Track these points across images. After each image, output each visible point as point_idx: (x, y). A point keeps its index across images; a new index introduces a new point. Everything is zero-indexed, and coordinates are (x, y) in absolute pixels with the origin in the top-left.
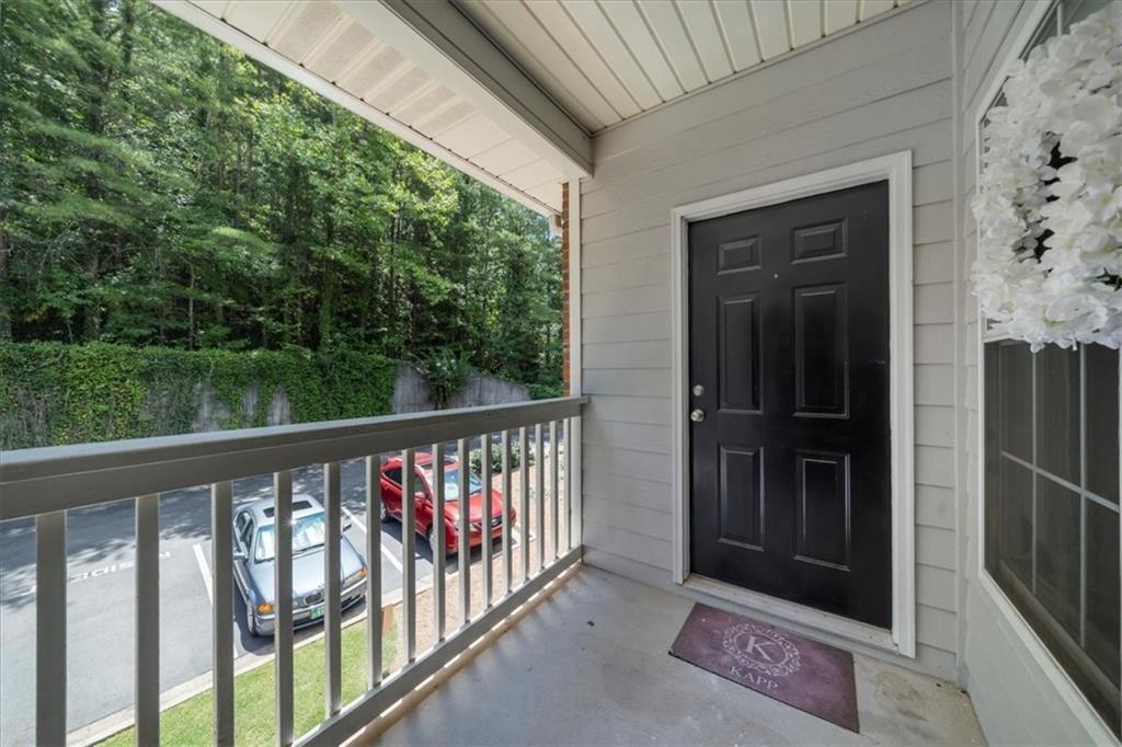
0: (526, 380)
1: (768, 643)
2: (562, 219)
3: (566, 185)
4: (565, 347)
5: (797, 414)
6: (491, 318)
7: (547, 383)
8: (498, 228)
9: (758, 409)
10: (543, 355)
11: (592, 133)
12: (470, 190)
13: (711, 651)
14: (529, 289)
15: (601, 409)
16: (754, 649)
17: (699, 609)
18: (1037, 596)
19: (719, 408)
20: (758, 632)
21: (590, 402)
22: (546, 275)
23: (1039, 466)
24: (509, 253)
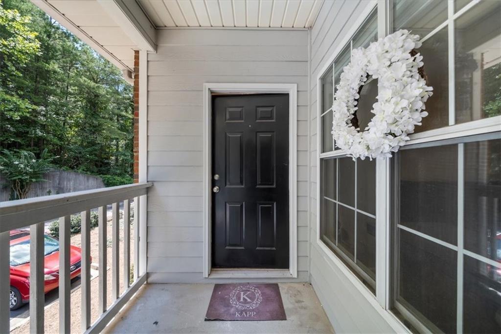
0: (100, 173)
1: (249, 293)
2: (134, 73)
3: (137, 52)
4: (136, 152)
5: (258, 186)
6: (71, 133)
7: (116, 174)
8: (78, 74)
9: (242, 185)
10: (113, 158)
11: (157, 26)
12: (51, 43)
13: (225, 309)
14: (103, 118)
15: (160, 190)
16: (244, 298)
17: (217, 287)
18: (338, 247)
19: (226, 185)
20: (244, 289)
21: (153, 185)
22: (116, 111)
23: (339, 201)
24: (87, 93)
